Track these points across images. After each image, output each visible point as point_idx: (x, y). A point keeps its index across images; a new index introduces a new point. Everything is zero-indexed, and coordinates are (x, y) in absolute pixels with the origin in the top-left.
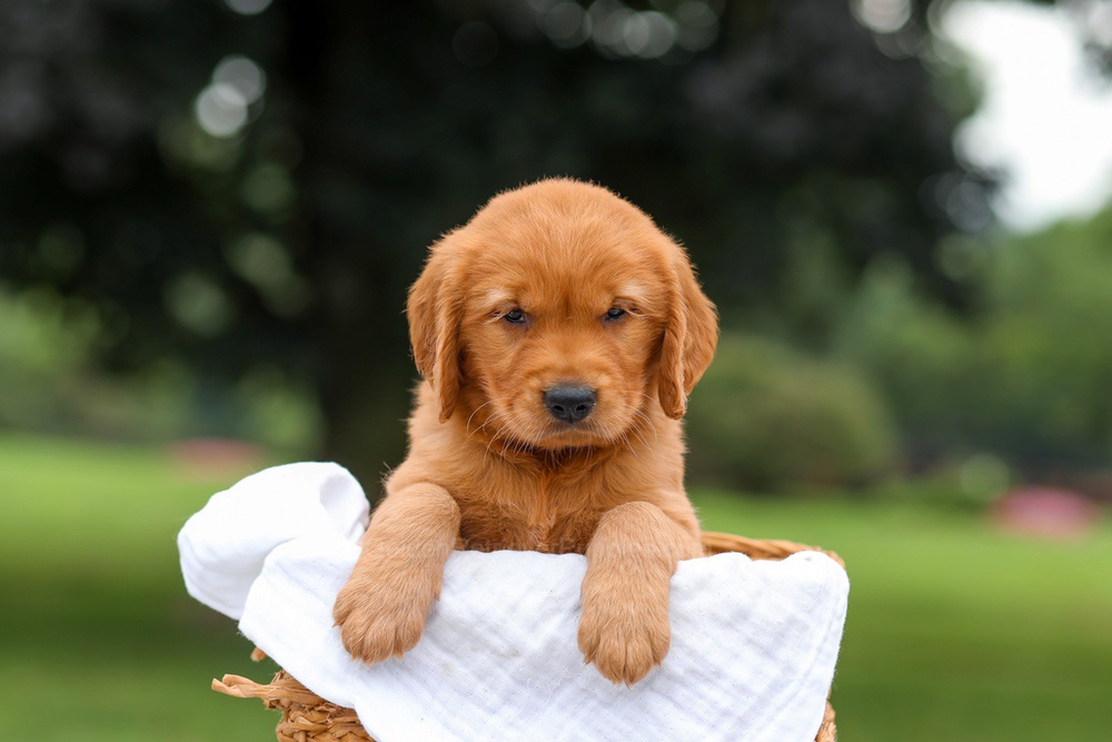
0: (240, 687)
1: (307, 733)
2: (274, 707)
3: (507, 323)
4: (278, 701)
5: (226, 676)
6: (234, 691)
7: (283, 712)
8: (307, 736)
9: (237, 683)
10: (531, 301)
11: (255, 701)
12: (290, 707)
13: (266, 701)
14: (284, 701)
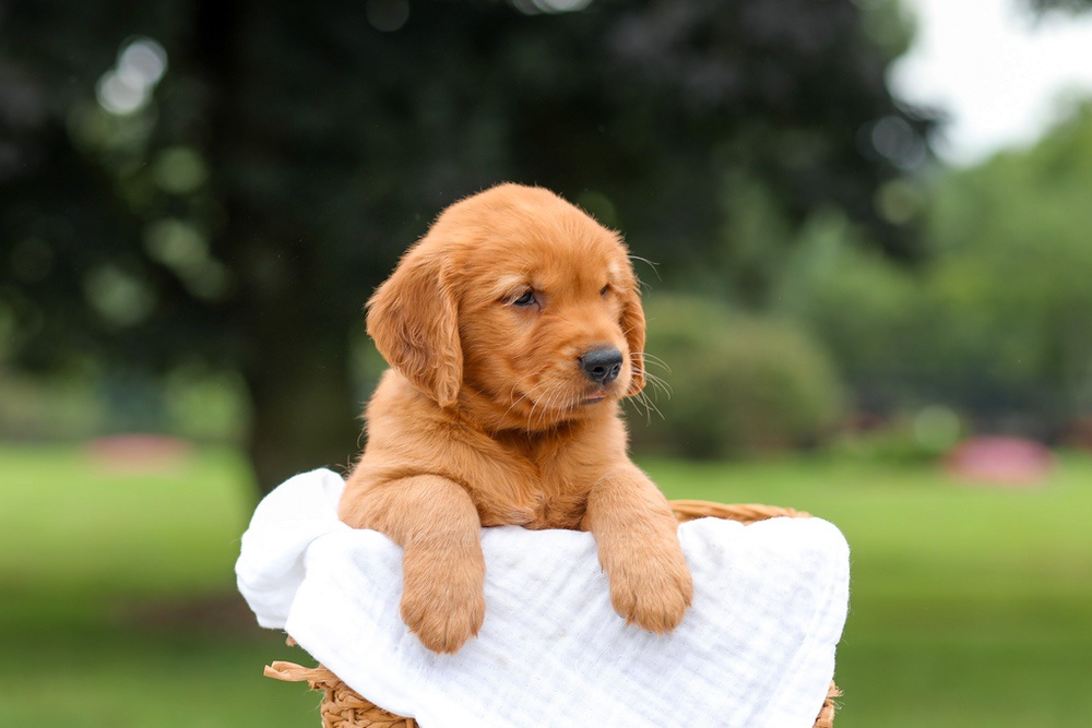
0: (291, 672)
1: (355, 710)
2: (318, 688)
3: (516, 307)
4: (323, 683)
5: (275, 663)
6: (284, 676)
7: (328, 694)
8: (356, 713)
9: (284, 667)
11: (305, 683)
12: (337, 688)
13: (312, 683)
14: (330, 683)
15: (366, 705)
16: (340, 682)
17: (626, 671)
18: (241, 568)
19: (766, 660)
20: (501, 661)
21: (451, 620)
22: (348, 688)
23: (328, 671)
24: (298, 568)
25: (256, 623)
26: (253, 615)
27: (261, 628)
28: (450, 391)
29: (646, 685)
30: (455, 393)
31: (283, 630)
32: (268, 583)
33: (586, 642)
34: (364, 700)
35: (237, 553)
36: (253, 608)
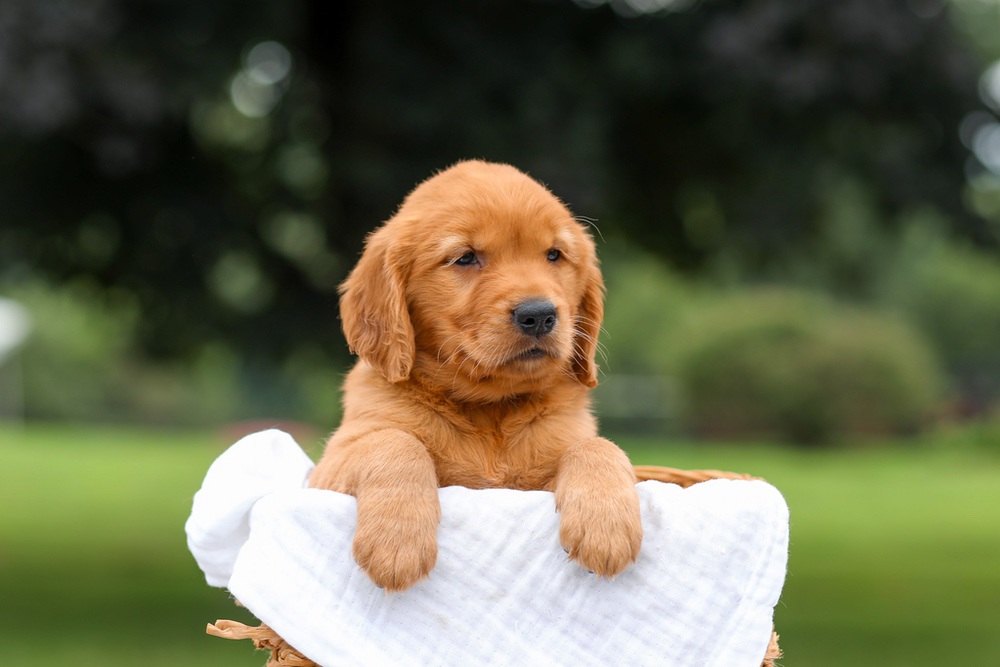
0: (233, 630)
2: (262, 647)
3: (458, 267)
4: (267, 642)
5: (218, 621)
6: (227, 634)
7: (271, 653)
9: (228, 626)
10: (481, 241)
11: (248, 641)
12: (280, 646)
13: (256, 642)
14: (273, 641)
15: (307, 663)
16: (282, 641)
17: (564, 632)
18: (191, 527)
19: (701, 621)
20: (442, 621)
21: (399, 555)
22: (289, 647)
23: (269, 629)
24: (243, 527)
25: (205, 581)
26: (201, 574)
27: (209, 587)
28: (403, 367)
29: (585, 646)
30: (409, 369)
31: (226, 589)
32: (215, 542)
33: (526, 602)
34: (305, 658)
35: (187, 513)
36: (202, 566)
